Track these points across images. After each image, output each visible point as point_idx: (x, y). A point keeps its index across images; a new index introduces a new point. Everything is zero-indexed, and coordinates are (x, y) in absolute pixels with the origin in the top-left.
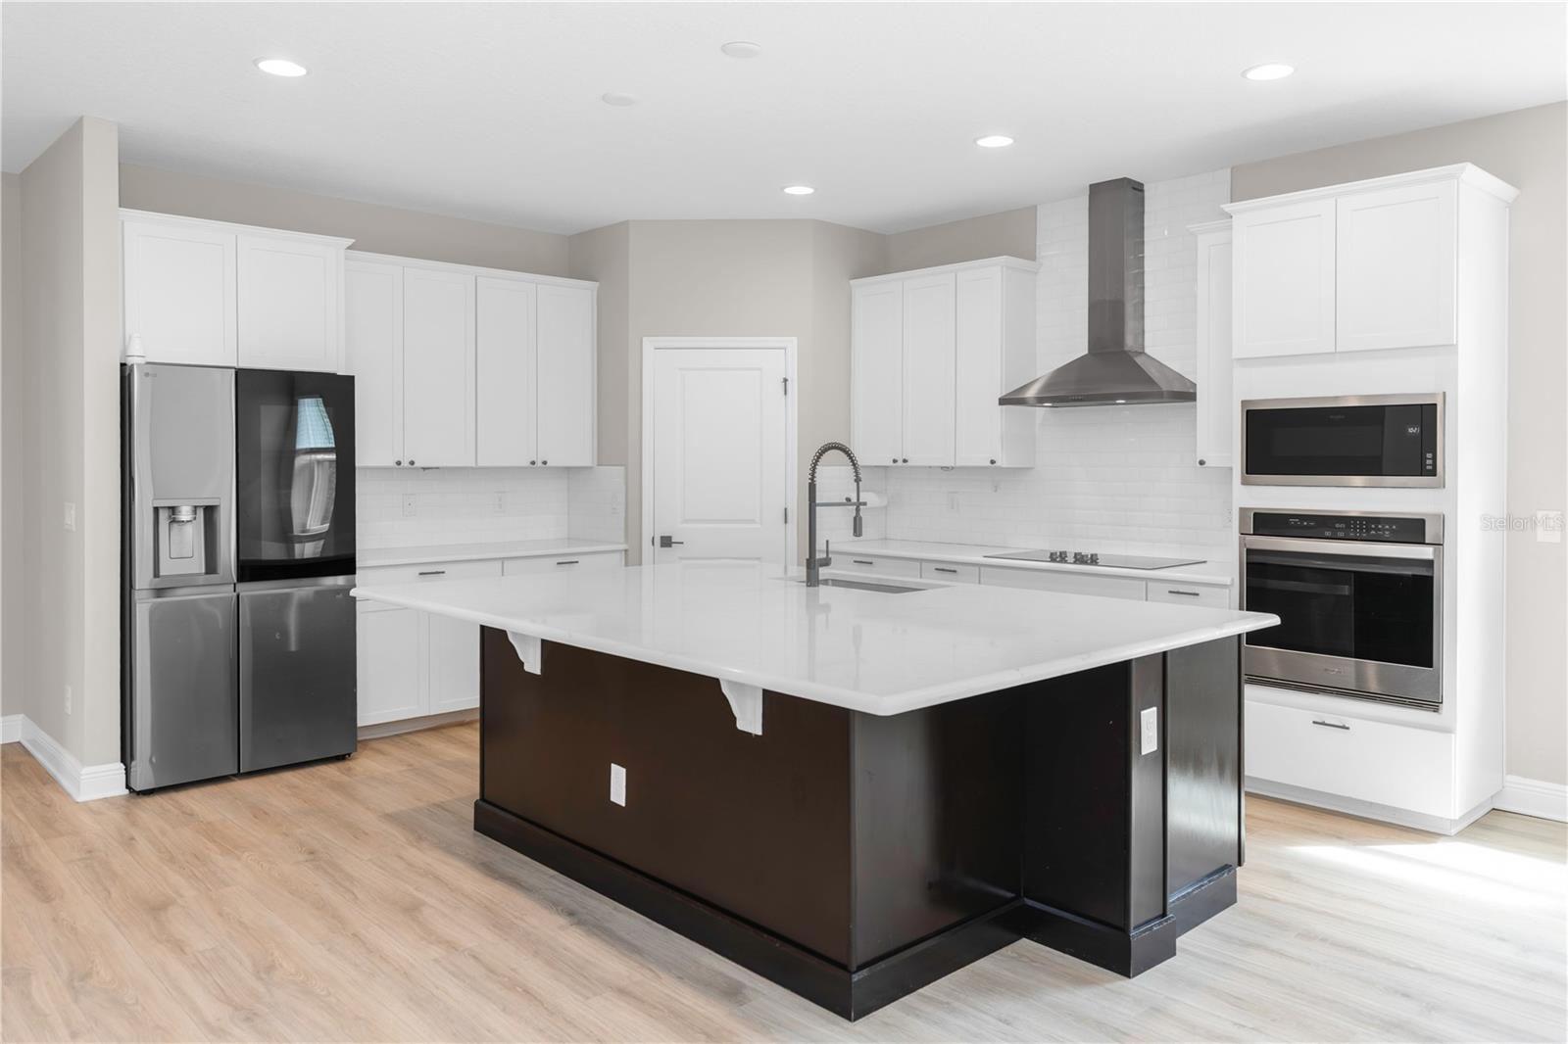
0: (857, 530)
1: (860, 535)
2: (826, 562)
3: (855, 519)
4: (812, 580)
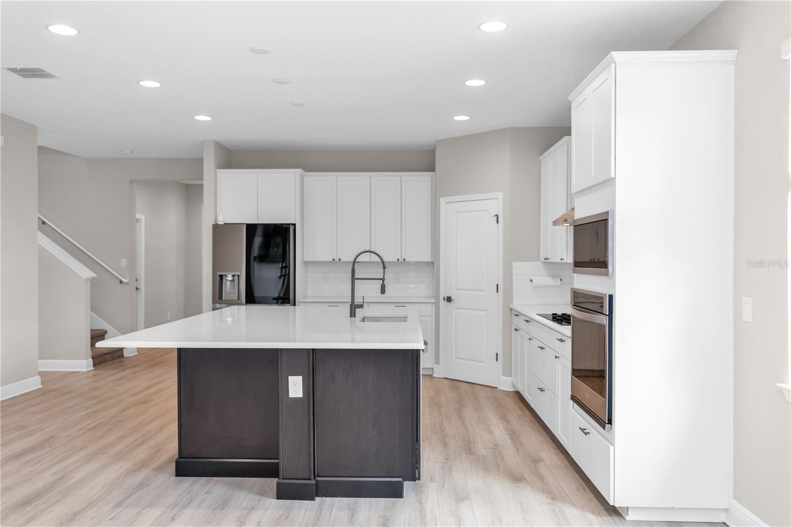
0: (383, 291)
1: (384, 293)
2: (361, 306)
3: (382, 285)
4: (353, 314)
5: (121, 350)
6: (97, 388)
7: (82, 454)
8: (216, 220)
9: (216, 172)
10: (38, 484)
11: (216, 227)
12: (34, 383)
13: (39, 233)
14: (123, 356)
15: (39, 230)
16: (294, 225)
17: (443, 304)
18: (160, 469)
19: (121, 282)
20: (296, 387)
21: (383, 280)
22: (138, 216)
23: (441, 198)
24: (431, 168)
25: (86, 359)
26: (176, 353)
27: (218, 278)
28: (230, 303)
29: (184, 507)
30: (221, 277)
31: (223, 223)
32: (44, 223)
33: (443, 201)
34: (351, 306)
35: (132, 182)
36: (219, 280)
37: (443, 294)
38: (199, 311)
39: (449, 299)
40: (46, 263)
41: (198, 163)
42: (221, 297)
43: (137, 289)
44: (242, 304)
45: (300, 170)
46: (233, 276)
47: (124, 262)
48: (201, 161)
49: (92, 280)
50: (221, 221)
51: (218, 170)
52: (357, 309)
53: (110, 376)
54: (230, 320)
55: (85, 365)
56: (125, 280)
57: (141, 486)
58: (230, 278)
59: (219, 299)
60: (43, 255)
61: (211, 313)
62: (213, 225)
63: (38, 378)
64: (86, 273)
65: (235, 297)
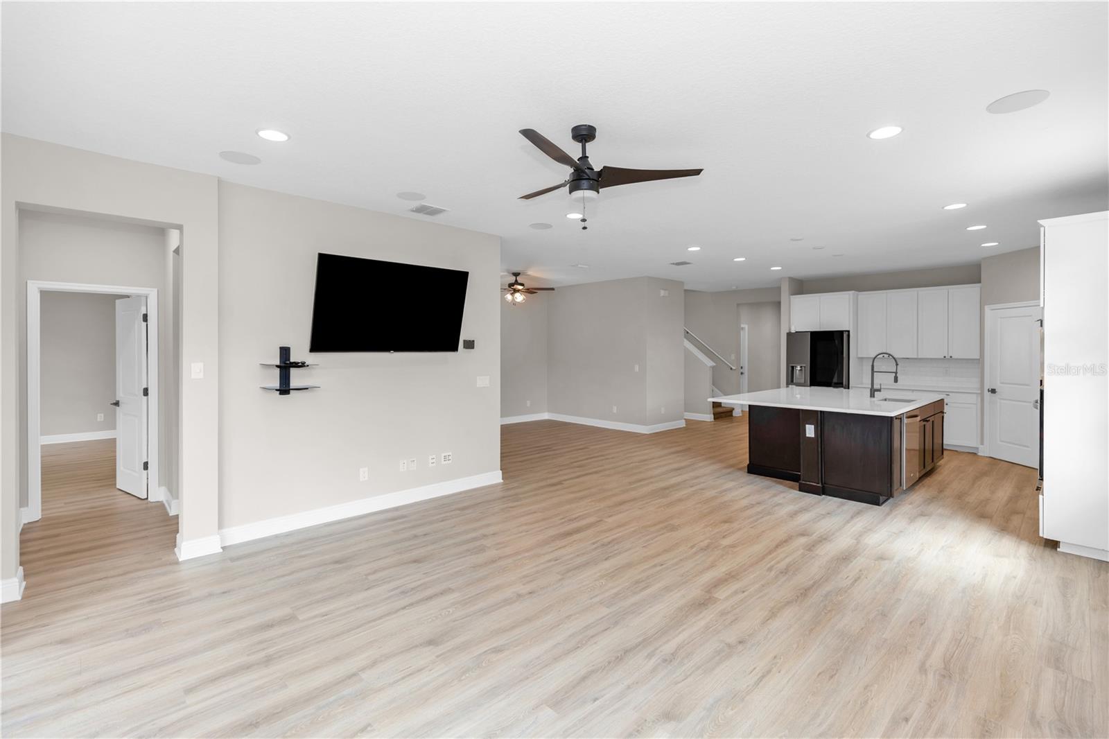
2: (879, 390)
4: (872, 395)
5: (721, 403)
6: (715, 431)
7: (704, 457)
8: (790, 329)
9: (790, 298)
10: (683, 464)
11: (789, 335)
12: (682, 424)
13: (685, 340)
14: (732, 416)
15: (685, 337)
16: (849, 331)
17: (987, 395)
18: (740, 469)
19: (731, 369)
20: (810, 431)
21: (896, 373)
22: (742, 326)
23: (986, 307)
24: (978, 280)
25: (710, 414)
26: (748, 407)
27: (790, 368)
28: (798, 385)
29: (748, 484)
30: (793, 367)
31: (794, 332)
32: (688, 332)
33: (987, 309)
34: (871, 390)
35: (738, 305)
36: (791, 370)
37: (987, 386)
38: (779, 387)
39: (993, 391)
40: (688, 357)
41: (778, 290)
42: (792, 381)
43: (742, 373)
44: (807, 386)
45: (853, 292)
46: (801, 367)
47: (733, 357)
48: (779, 288)
49: (713, 368)
50: (793, 331)
51: (791, 297)
52: (876, 393)
53: (723, 425)
54: (798, 396)
55: (709, 417)
56: (734, 368)
57: (729, 473)
58: (799, 368)
59: (791, 380)
60: (687, 351)
61: (785, 389)
62: (787, 333)
63: (684, 421)
64: (710, 363)
65: (803, 381)
